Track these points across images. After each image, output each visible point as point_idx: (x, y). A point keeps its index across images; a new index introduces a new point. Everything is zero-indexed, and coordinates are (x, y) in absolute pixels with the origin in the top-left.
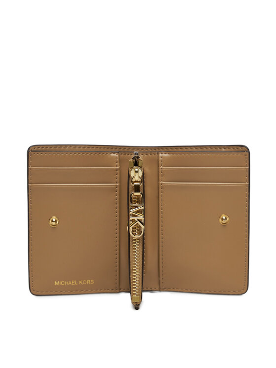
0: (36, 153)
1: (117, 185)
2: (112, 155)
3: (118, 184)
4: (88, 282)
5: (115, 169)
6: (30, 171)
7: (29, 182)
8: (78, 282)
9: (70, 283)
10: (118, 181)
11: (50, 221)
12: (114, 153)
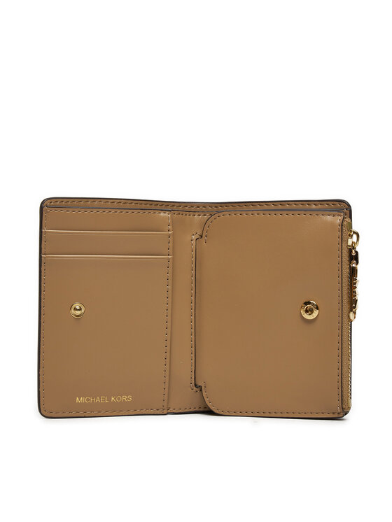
0: (53, 209)
1: (169, 259)
2: (162, 214)
3: (170, 257)
4: (124, 398)
5: (166, 235)
6: (43, 235)
7: (43, 252)
8: (109, 399)
9: (98, 400)
10: (171, 253)
11: (73, 309)
12: (165, 211)
